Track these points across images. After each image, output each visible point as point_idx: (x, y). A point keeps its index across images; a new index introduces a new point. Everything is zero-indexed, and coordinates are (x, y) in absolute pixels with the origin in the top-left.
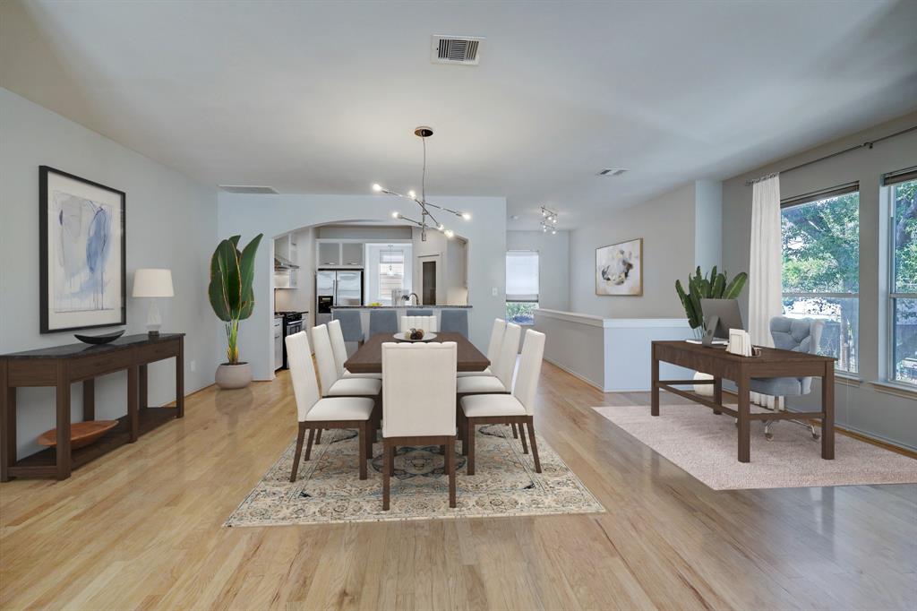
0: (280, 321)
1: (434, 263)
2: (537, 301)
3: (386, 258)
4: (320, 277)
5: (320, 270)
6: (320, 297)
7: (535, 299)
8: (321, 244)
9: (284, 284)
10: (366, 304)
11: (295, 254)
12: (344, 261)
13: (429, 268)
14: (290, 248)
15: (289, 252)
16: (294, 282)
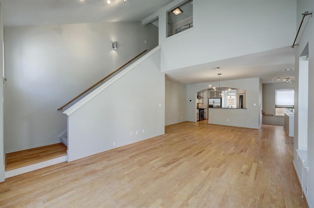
0: (198, 110)
1: (243, 95)
2: (293, 108)
3: (229, 94)
4: (210, 99)
5: (210, 98)
6: (210, 105)
7: (293, 107)
8: (210, 92)
9: (200, 102)
10: (222, 107)
11: (203, 95)
12: (216, 96)
13: (241, 97)
14: (202, 94)
15: (201, 95)
16: (203, 101)
